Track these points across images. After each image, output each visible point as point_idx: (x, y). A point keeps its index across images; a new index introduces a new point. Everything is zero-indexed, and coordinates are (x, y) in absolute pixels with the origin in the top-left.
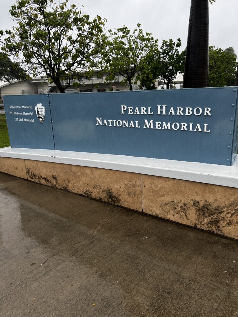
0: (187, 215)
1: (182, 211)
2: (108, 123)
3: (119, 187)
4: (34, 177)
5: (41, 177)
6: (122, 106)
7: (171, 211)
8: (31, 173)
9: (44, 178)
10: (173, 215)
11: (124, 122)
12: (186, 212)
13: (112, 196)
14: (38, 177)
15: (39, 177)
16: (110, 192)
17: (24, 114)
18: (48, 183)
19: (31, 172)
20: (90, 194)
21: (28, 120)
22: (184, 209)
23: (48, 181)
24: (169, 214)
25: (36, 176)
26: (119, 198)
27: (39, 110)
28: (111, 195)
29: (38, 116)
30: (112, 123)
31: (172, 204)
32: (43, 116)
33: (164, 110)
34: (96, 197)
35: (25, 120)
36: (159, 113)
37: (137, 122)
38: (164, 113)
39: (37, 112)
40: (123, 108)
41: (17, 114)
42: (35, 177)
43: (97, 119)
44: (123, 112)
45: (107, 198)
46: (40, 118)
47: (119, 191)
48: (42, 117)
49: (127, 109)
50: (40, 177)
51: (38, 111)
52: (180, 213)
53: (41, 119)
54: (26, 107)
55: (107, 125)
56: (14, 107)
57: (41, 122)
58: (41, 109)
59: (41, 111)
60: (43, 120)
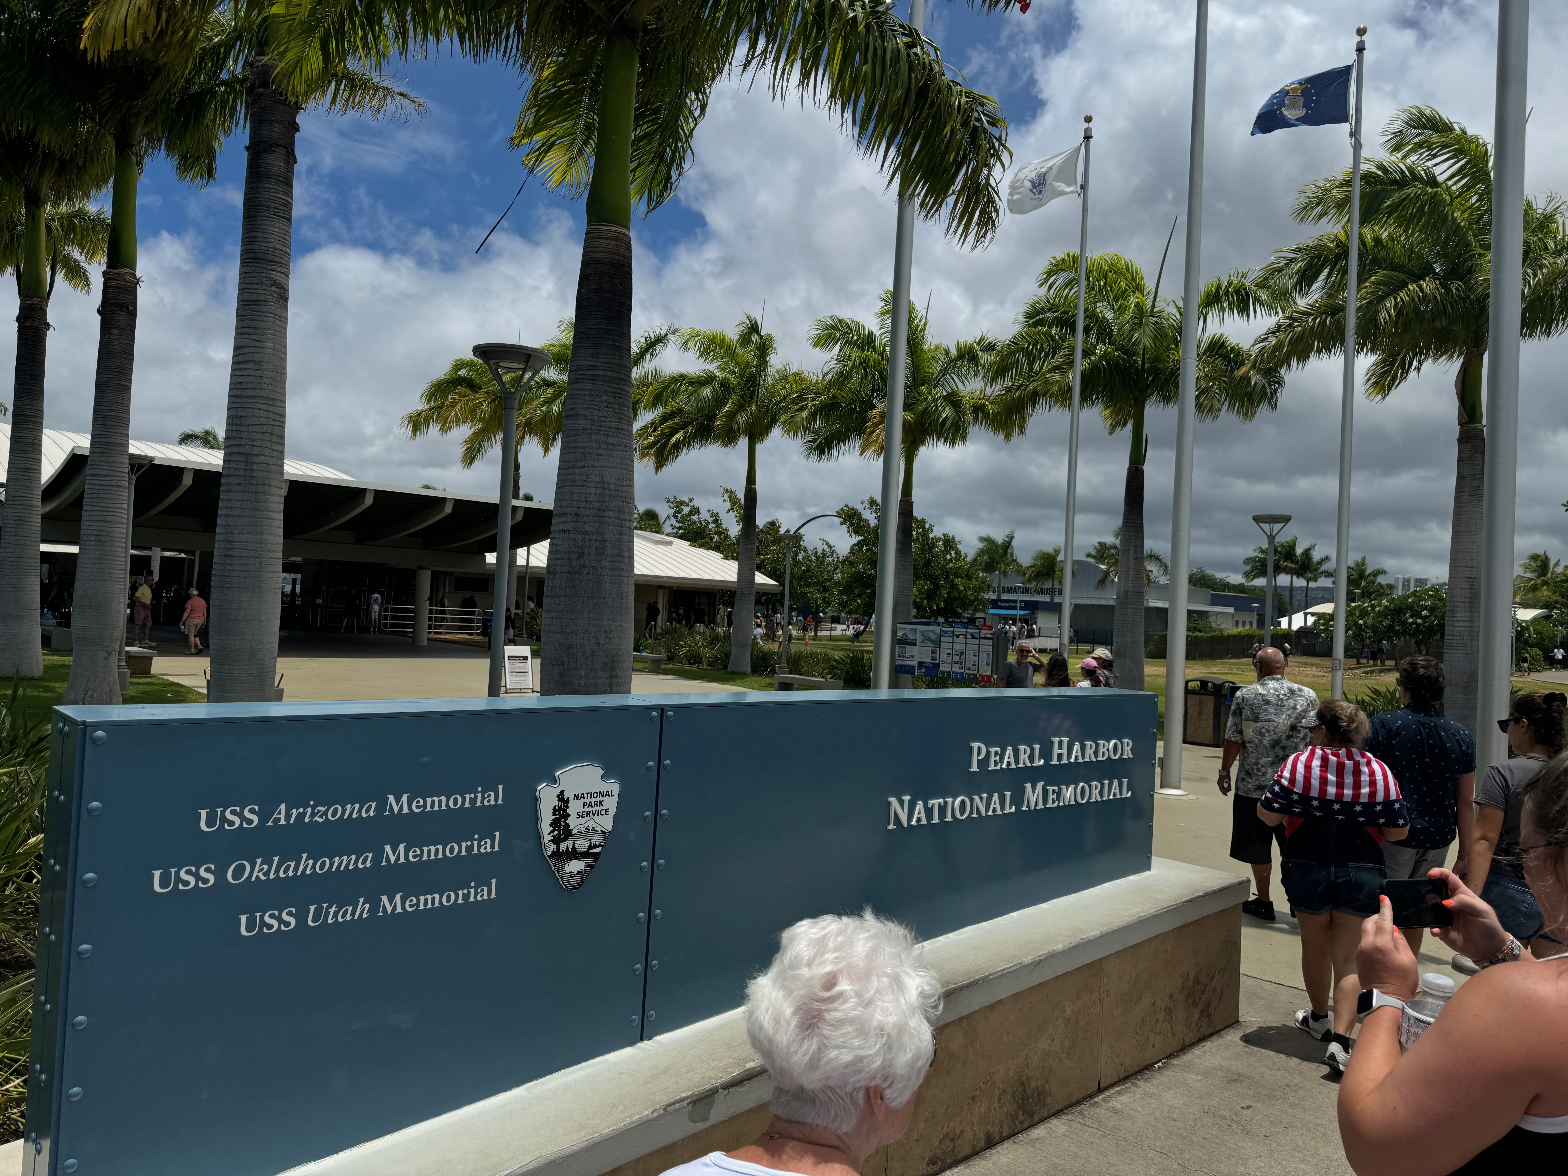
0: (1172, 1023)
2: (929, 812)
3: (1048, 1042)
6: (976, 747)
7: (1150, 1036)
11: (976, 798)
16: (1022, 1083)
21: (430, 901)
24: (1147, 1048)
26: (1046, 1086)
27: (574, 807)
29: (554, 847)
30: (942, 809)
31: (1153, 1011)
32: (597, 840)
33: (1064, 751)
36: (1055, 761)
37: (1008, 794)
38: (1064, 760)
39: (555, 824)
40: (979, 751)
41: (306, 865)
43: (894, 803)
44: (975, 768)
46: (573, 854)
47: (1049, 1056)
48: (591, 847)
49: (988, 755)
51: (561, 812)
52: (1164, 1026)
53: (575, 866)
54: (436, 803)
55: (924, 821)
56: (264, 816)
57: (574, 882)
58: (588, 801)
59: (586, 809)
60: (590, 868)
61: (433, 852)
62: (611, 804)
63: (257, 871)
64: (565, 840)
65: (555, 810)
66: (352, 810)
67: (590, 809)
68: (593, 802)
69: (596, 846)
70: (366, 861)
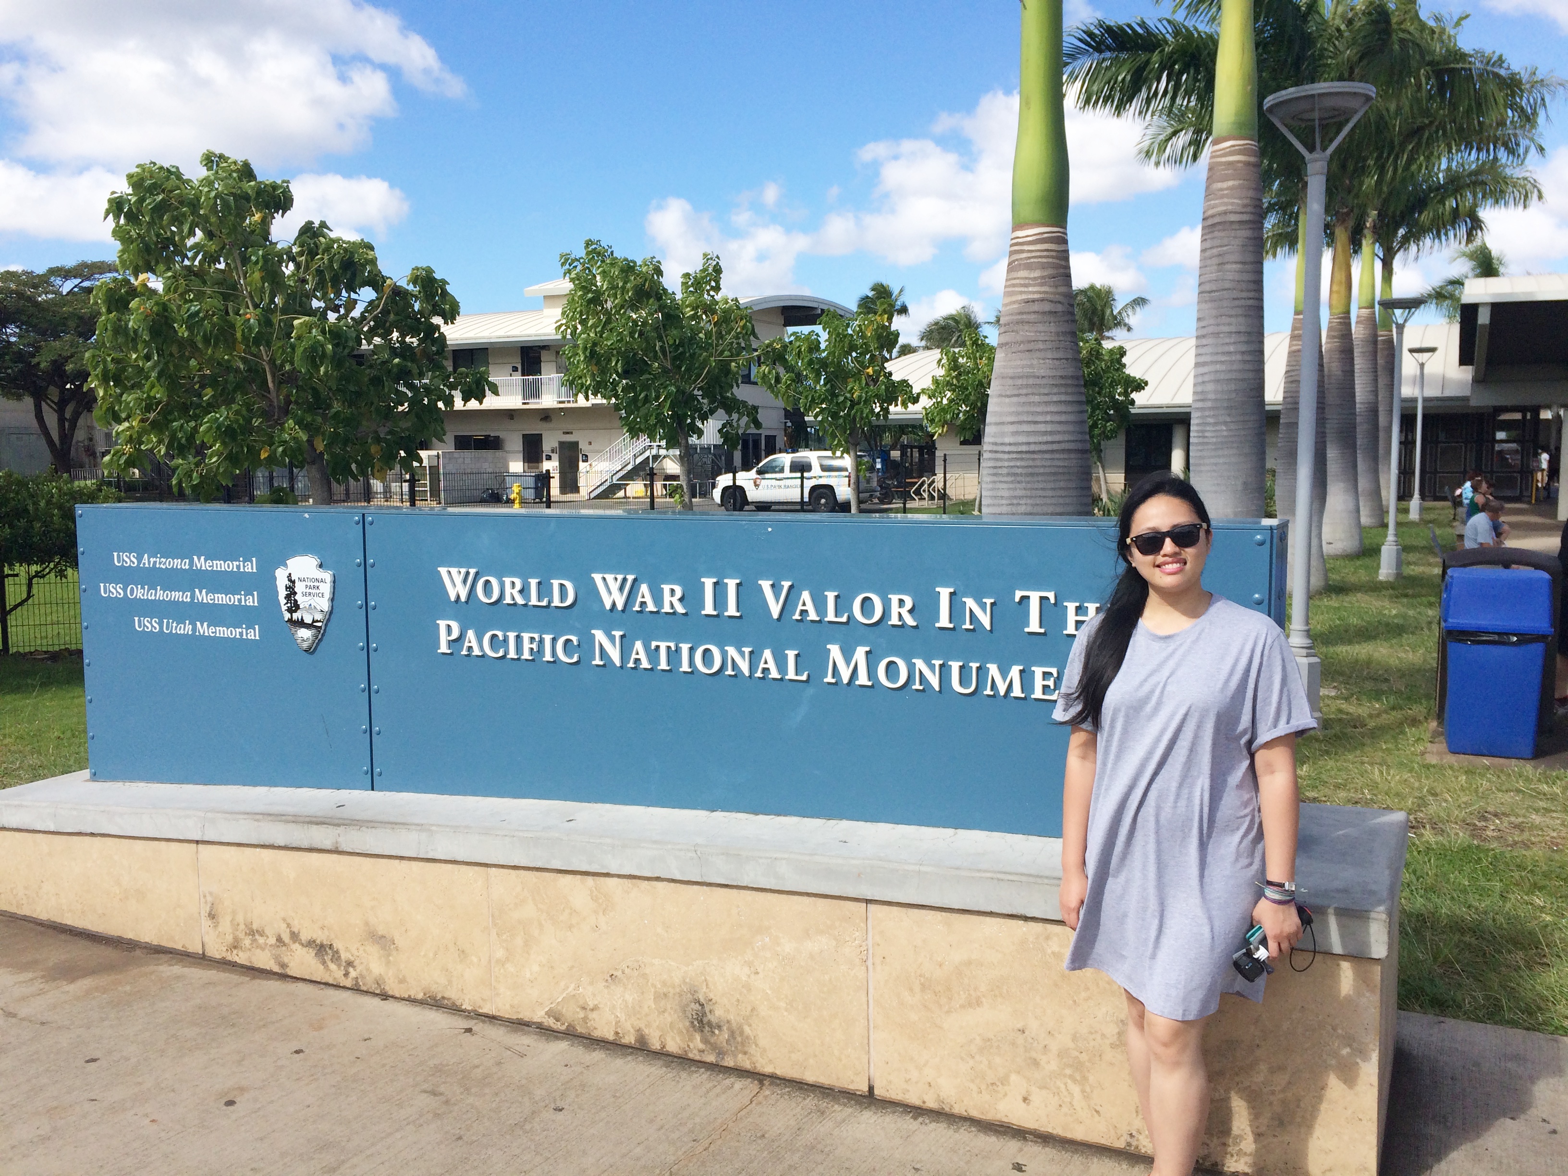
0: (1088, 1089)
1: (1065, 1076)
3: (746, 970)
4: (247, 942)
5: (295, 936)
7: (1013, 1077)
8: (228, 918)
9: (311, 943)
10: (1025, 1099)
12: (1085, 1078)
13: (710, 1024)
14: (272, 941)
15: (279, 939)
16: (698, 1002)
17: (202, 596)
18: (333, 966)
19: (234, 913)
20: (582, 1015)
21: (222, 632)
22: (1078, 1066)
23: (336, 957)
24: (1005, 1095)
25: (261, 933)
26: (747, 1029)
27: (299, 588)
28: (704, 1014)
31: (1020, 1040)
34: (617, 1033)
35: (204, 629)
39: (288, 597)
41: (160, 593)
42: (254, 941)
45: (680, 1032)
46: (301, 624)
47: (749, 990)
48: (314, 621)
50: (286, 938)
51: (291, 590)
52: (1058, 1083)
53: (304, 634)
54: (220, 566)
56: (139, 560)
57: (305, 645)
58: (309, 584)
59: (308, 590)
62: (326, 589)
64: (295, 611)
65: (287, 588)
67: (310, 591)
68: (314, 586)
69: (317, 621)
70: (187, 598)
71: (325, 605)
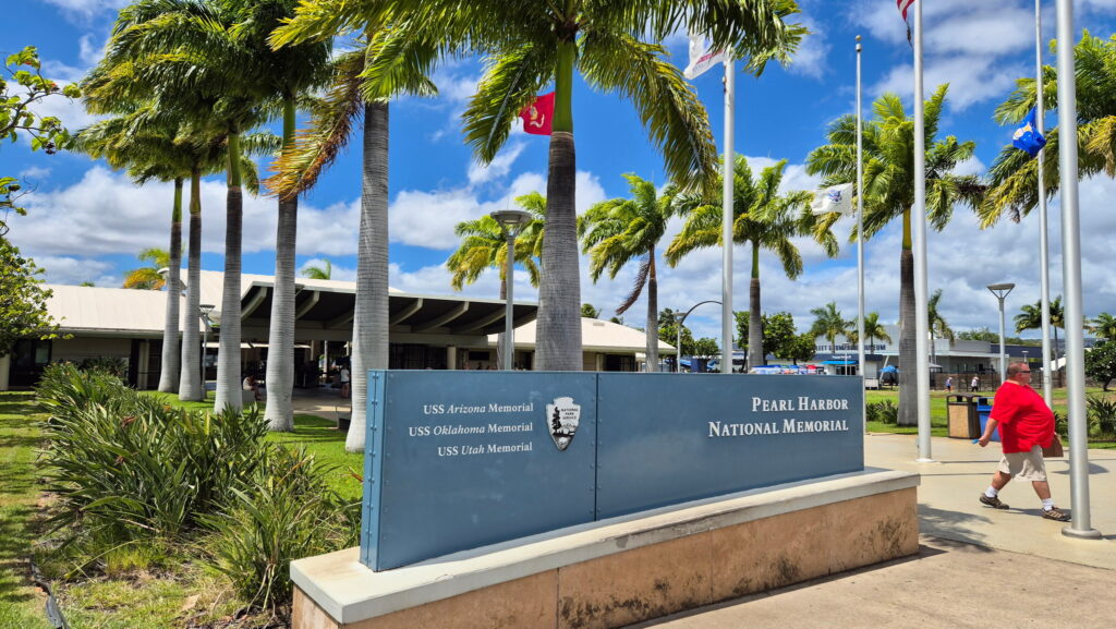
2: (731, 430)
4: (588, 618)
5: (616, 604)
6: (755, 399)
8: (576, 609)
9: (625, 604)
11: (756, 425)
14: (603, 611)
15: (607, 609)
17: (493, 428)
18: (637, 612)
19: (579, 605)
21: (506, 449)
23: (639, 605)
25: (596, 610)
27: (562, 415)
29: (554, 431)
30: (738, 429)
32: (572, 430)
33: (806, 403)
35: (493, 449)
36: (801, 409)
37: (774, 424)
38: (806, 409)
39: (554, 421)
40: (756, 401)
41: (461, 430)
42: (592, 616)
43: (712, 424)
44: (755, 410)
45: (778, 577)
46: (562, 435)
48: (569, 432)
49: (762, 403)
50: (611, 607)
51: (556, 417)
53: (563, 440)
54: (507, 409)
55: (728, 434)
56: (446, 409)
57: (563, 446)
58: (567, 412)
59: (567, 416)
60: (570, 441)
61: (507, 429)
62: (577, 414)
63: (444, 431)
64: (559, 428)
65: (554, 415)
66: (477, 409)
67: (569, 416)
68: (570, 412)
69: (571, 432)
70: (482, 430)
71: (576, 423)
